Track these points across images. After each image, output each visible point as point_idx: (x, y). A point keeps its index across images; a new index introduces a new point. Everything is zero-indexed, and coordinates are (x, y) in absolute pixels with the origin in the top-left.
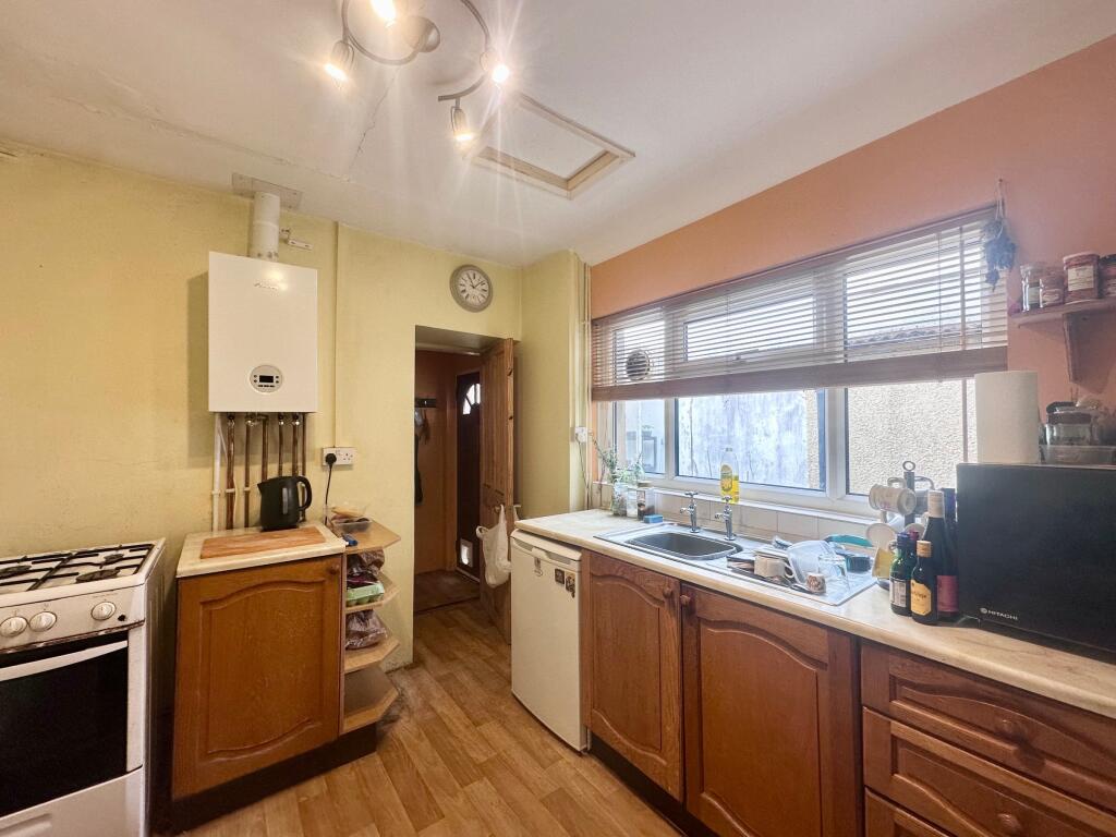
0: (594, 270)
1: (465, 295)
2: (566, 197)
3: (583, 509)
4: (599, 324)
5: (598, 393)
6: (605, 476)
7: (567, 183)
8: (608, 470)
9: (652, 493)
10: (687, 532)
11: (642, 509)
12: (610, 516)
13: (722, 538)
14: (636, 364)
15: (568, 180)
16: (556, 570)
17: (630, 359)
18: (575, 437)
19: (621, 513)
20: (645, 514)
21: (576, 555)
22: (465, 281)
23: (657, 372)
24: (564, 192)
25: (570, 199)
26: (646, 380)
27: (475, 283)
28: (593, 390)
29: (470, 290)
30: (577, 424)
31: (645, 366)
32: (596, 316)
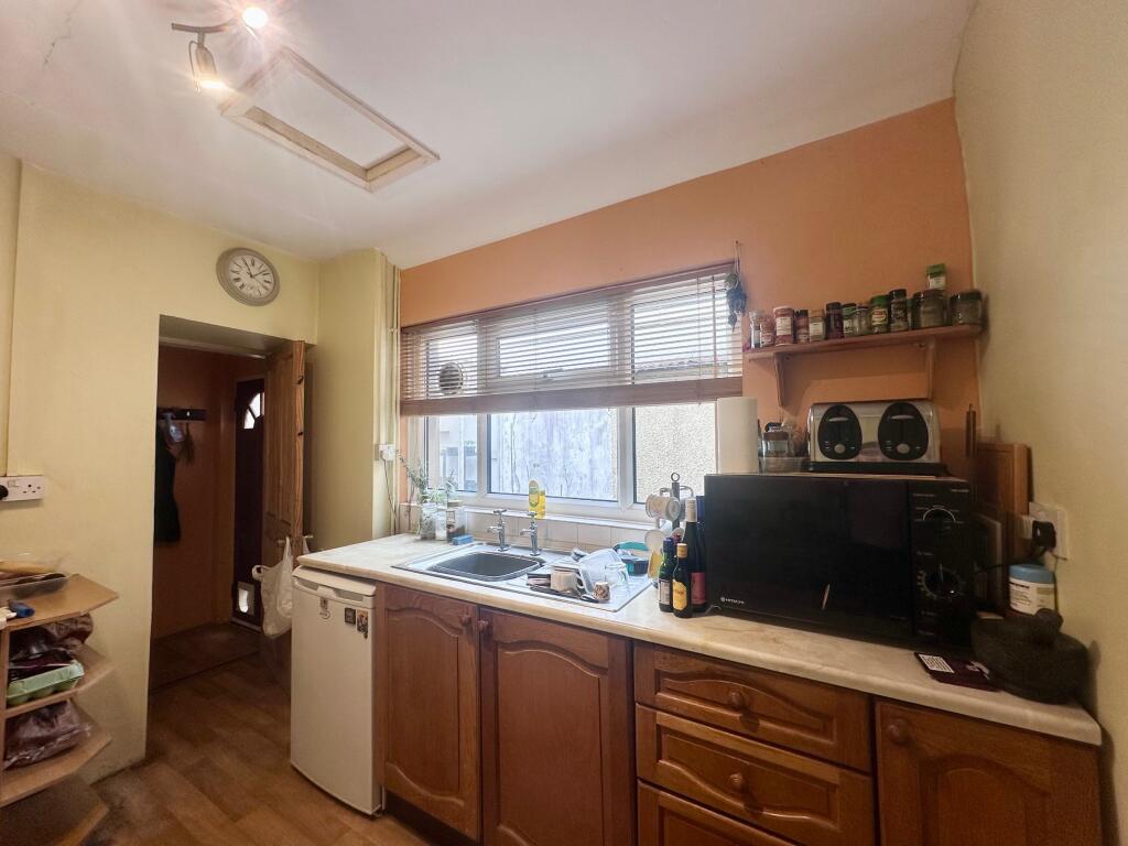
0: (403, 274)
1: (238, 284)
4: (410, 332)
5: (408, 407)
6: (415, 497)
7: (365, 172)
8: (417, 490)
9: (462, 513)
10: (495, 550)
11: (451, 530)
12: (417, 541)
13: (528, 554)
14: (449, 378)
15: (367, 170)
16: (346, 610)
17: (444, 371)
18: (379, 455)
19: (429, 537)
20: (455, 535)
21: (369, 590)
22: (239, 267)
23: (470, 387)
24: (362, 183)
25: (371, 191)
26: (459, 395)
27: (254, 272)
28: (402, 403)
29: (245, 279)
30: (383, 440)
31: (458, 379)
32: (406, 324)
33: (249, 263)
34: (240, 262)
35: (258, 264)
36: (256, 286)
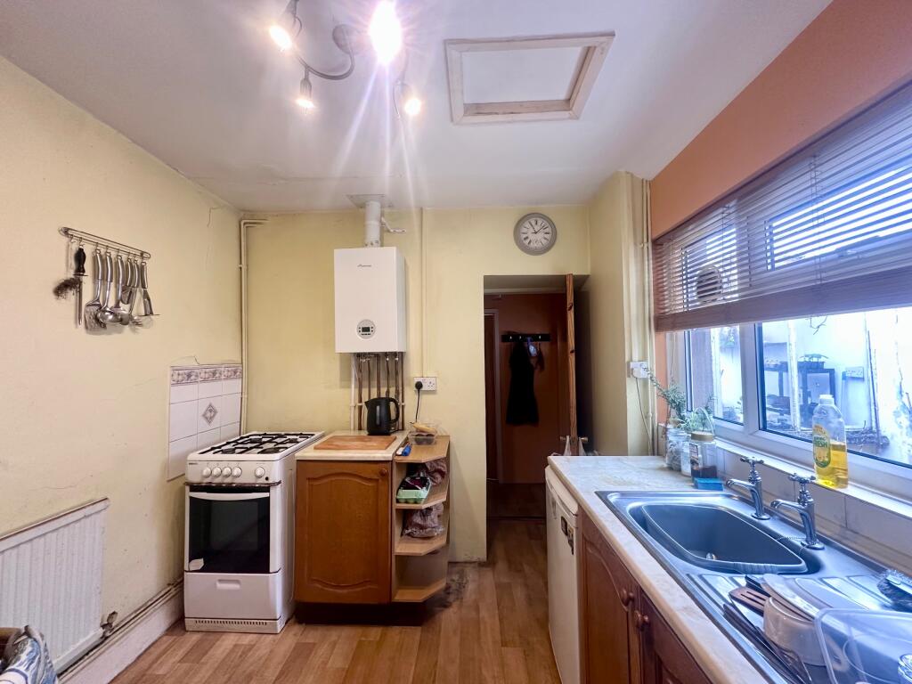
0: (652, 184)
1: (527, 241)
2: (570, 118)
3: (647, 455)
4: (660, 244)
5: (664, 321)
7: (568, 102)
8: (674, 412)
10: (748, 513)
11: (695, 468)
12: (662, 469)
13: (798, 539)
14: (708, 283)
15: (568, 100)
16: (563, 518)
17: (701, 276)
18: (630, 372)
19: (674, 469)
22: (527, 229)
25: (577, 118)
26: (720, 301)
27: (537, 228)
28: (657, 319)
29: (532, 237)
30: (636, 357)
31: (716, 284)
32: (656, 235)
33: (533, 223)
34: (527, 225)
35: (540, 222)
36: (539, 239)
